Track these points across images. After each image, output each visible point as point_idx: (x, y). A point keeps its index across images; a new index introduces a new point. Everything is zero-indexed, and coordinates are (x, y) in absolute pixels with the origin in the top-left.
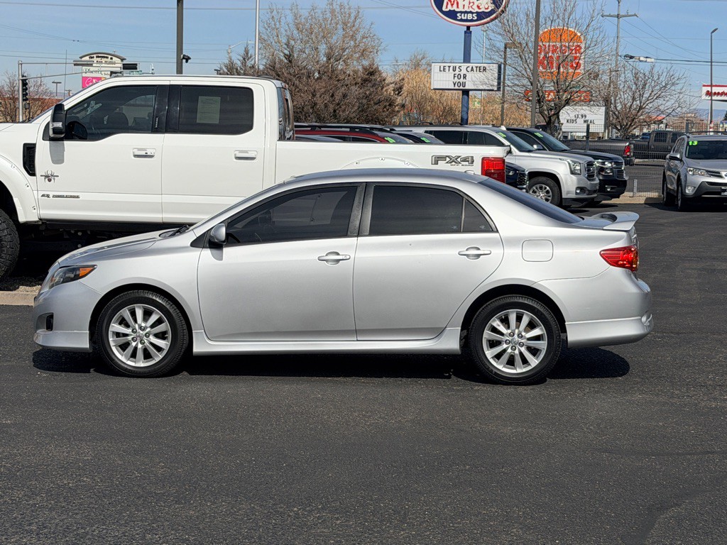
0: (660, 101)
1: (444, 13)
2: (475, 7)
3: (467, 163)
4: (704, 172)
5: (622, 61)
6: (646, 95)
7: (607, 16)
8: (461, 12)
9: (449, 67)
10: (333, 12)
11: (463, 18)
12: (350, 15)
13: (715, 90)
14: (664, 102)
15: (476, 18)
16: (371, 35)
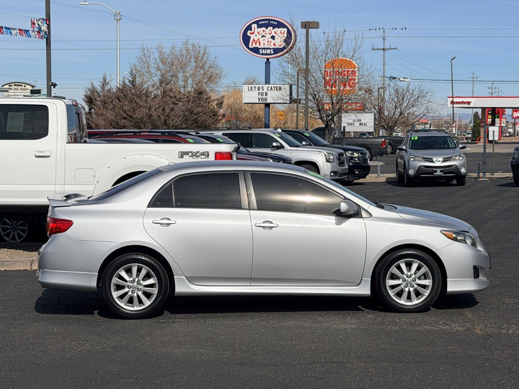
0: (415, 109)
1: (250, 49)
2: (272, 44)
3: (204, 157)
4: (421, 159)
5: (387, 81)
6: (405, 105)
7: (376, 49)
8: (262, 49)
9: (255, 87)
10: (187, 50)
11: (264, 53)
12: (199, 51)
13: (455, 100)
14: (418, 109)
15: (273, 52)
16: (215, 66)
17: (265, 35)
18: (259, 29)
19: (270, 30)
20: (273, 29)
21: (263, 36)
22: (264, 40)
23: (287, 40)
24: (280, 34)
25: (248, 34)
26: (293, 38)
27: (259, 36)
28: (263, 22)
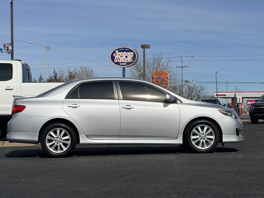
1: (115, 63)
2: (126, 60)
5: (184, 83)
6: (193, 95)
7: (178, 67)
8: (121, 62)
11: (122, 64)
13: (218, 94)
15: (126, 64)
17: (122, 56)
18: (119, 53)
19: (125, 53)
20: (126, 53)
21: (121, 56)
22: (122, 58)
23: (134, 58)
24: (130, 55)
25: (114, 55)
26: (136, 57)
27: (120, 57)
28: (121, 49)
